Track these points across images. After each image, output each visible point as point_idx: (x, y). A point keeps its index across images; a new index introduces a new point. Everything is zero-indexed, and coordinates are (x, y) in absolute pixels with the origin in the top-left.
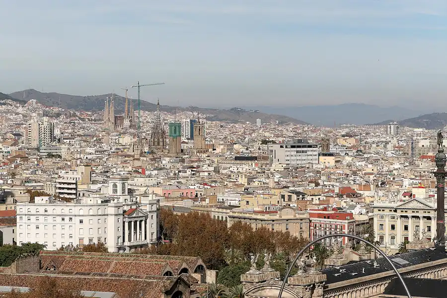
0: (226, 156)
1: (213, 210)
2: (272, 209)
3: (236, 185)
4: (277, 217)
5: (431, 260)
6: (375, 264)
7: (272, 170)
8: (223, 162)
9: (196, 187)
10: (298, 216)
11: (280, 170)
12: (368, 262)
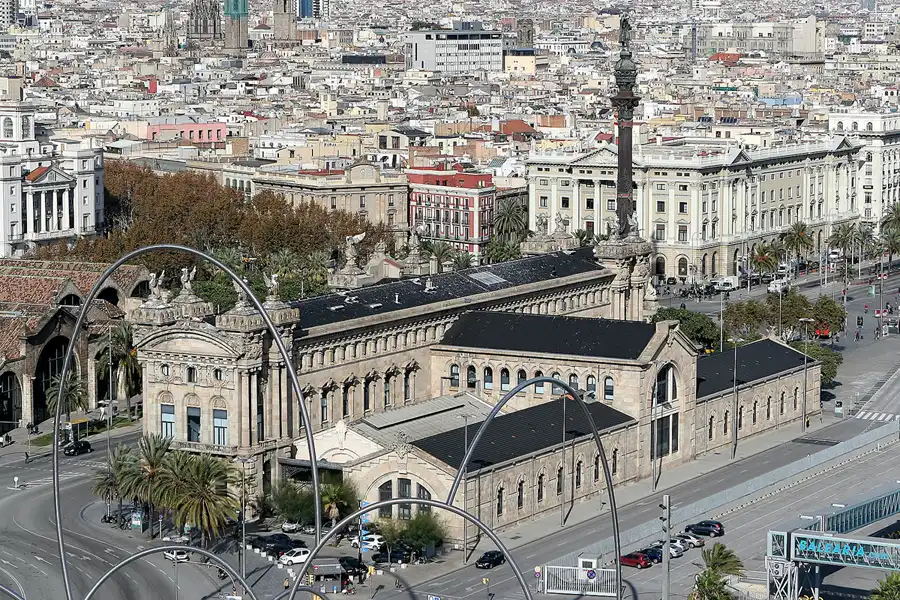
0: (333, 55)
1: (225, 167)
2: (338, 167)
3: (310, 115)
4: (341, 182)
5: (556, 275)
6: (429, 285)
7: (405, 85)
8: (320, 66)
9: (230, 119)
10: (384, 181)
11: (420, 83)
12: (415, 281)
